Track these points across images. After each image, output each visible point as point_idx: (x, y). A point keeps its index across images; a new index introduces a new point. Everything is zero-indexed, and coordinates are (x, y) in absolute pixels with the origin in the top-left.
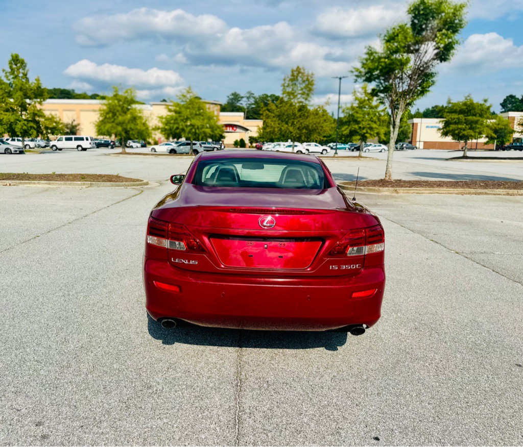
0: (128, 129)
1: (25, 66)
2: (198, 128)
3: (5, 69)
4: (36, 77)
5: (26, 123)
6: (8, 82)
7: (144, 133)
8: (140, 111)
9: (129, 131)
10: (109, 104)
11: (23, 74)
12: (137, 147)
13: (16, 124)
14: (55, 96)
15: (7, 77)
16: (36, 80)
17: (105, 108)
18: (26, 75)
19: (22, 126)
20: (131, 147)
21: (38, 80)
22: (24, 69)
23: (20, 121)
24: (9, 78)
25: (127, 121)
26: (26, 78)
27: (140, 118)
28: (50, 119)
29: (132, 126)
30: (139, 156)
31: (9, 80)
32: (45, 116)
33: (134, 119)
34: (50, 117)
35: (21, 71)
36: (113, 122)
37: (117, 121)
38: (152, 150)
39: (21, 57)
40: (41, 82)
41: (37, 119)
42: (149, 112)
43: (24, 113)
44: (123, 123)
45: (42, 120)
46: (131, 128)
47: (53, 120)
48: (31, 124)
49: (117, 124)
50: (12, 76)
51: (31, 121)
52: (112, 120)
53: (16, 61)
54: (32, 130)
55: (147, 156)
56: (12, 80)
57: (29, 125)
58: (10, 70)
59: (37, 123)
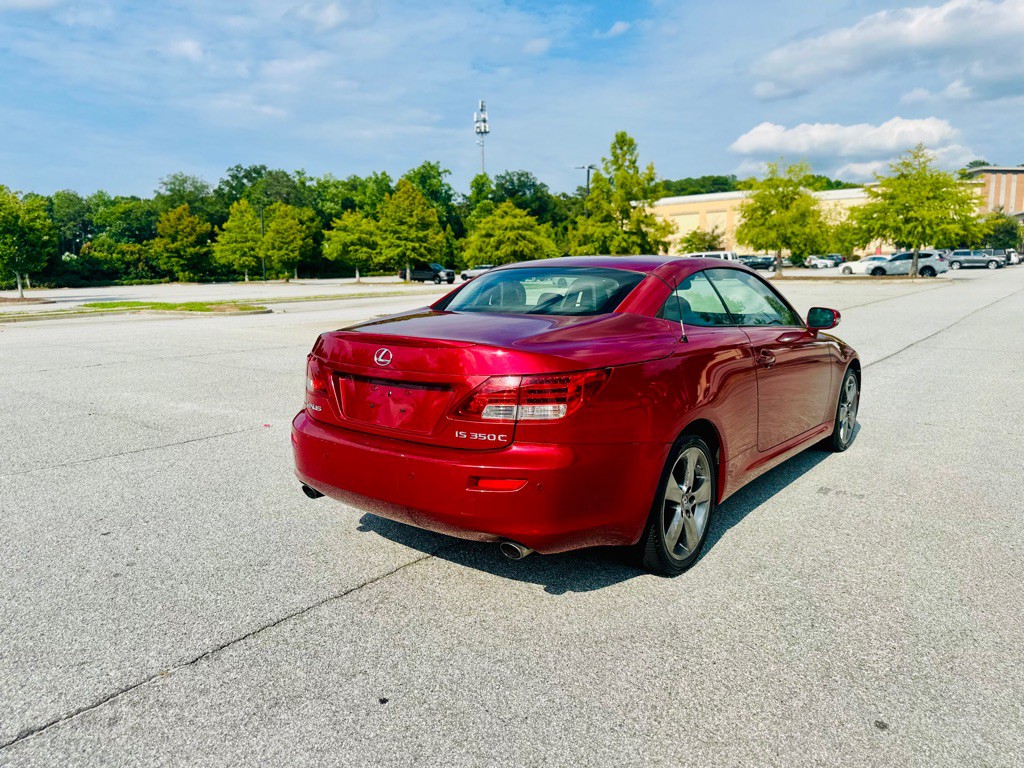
0: (789, 235)
1: (634, 149)
2: (930, 225)
3: (606, 157)
4: (649, 164)
5: (626, 236)
6: (608, 177)
7: (819, 239)
8: (815, 202)
9: (790, 238)
10: (757, 196)
11: (630, 161)
12: (826, 266)
13: (611, 240)
14: (702, 190)
15: (606, 169)
16: (648, 168)
17: (751, 201)
18: (634, 162)
19: (620, 243)
20: (815, 267)
21: (651, 168)
22: (631, 154)
23: (618, 235)
24: (610, 170)
25: (786, 222)
26: (634, 167)
27: (814, 214)
28: (664, 229)
29: (796, 228)
30: (806, 281)
31: (609, 173)
32: (655, 225)
33: (803, 217)
34: (663, 224)
35: (628, 157)
36: (763, 224)
37: (769, 222)
38: (844, 271)
39: (630, 135)
40: (655, 171)
41: (644, 228)
42: (832, 203)
43: (625, 221)
44: (781, 225)
45: (651, 230)
46: (793, 233)
47: (667, 229)
48: (634, 238)
49: (769, 228)
50: (614, 167)
51: (634, 234)
52: (762, 221)
53: (623, 142)
54: (634, 248)
55: (820, 282)
56: (613, 173)
57: (630, 240)
58: (613, 159)
59: (644, 235)
